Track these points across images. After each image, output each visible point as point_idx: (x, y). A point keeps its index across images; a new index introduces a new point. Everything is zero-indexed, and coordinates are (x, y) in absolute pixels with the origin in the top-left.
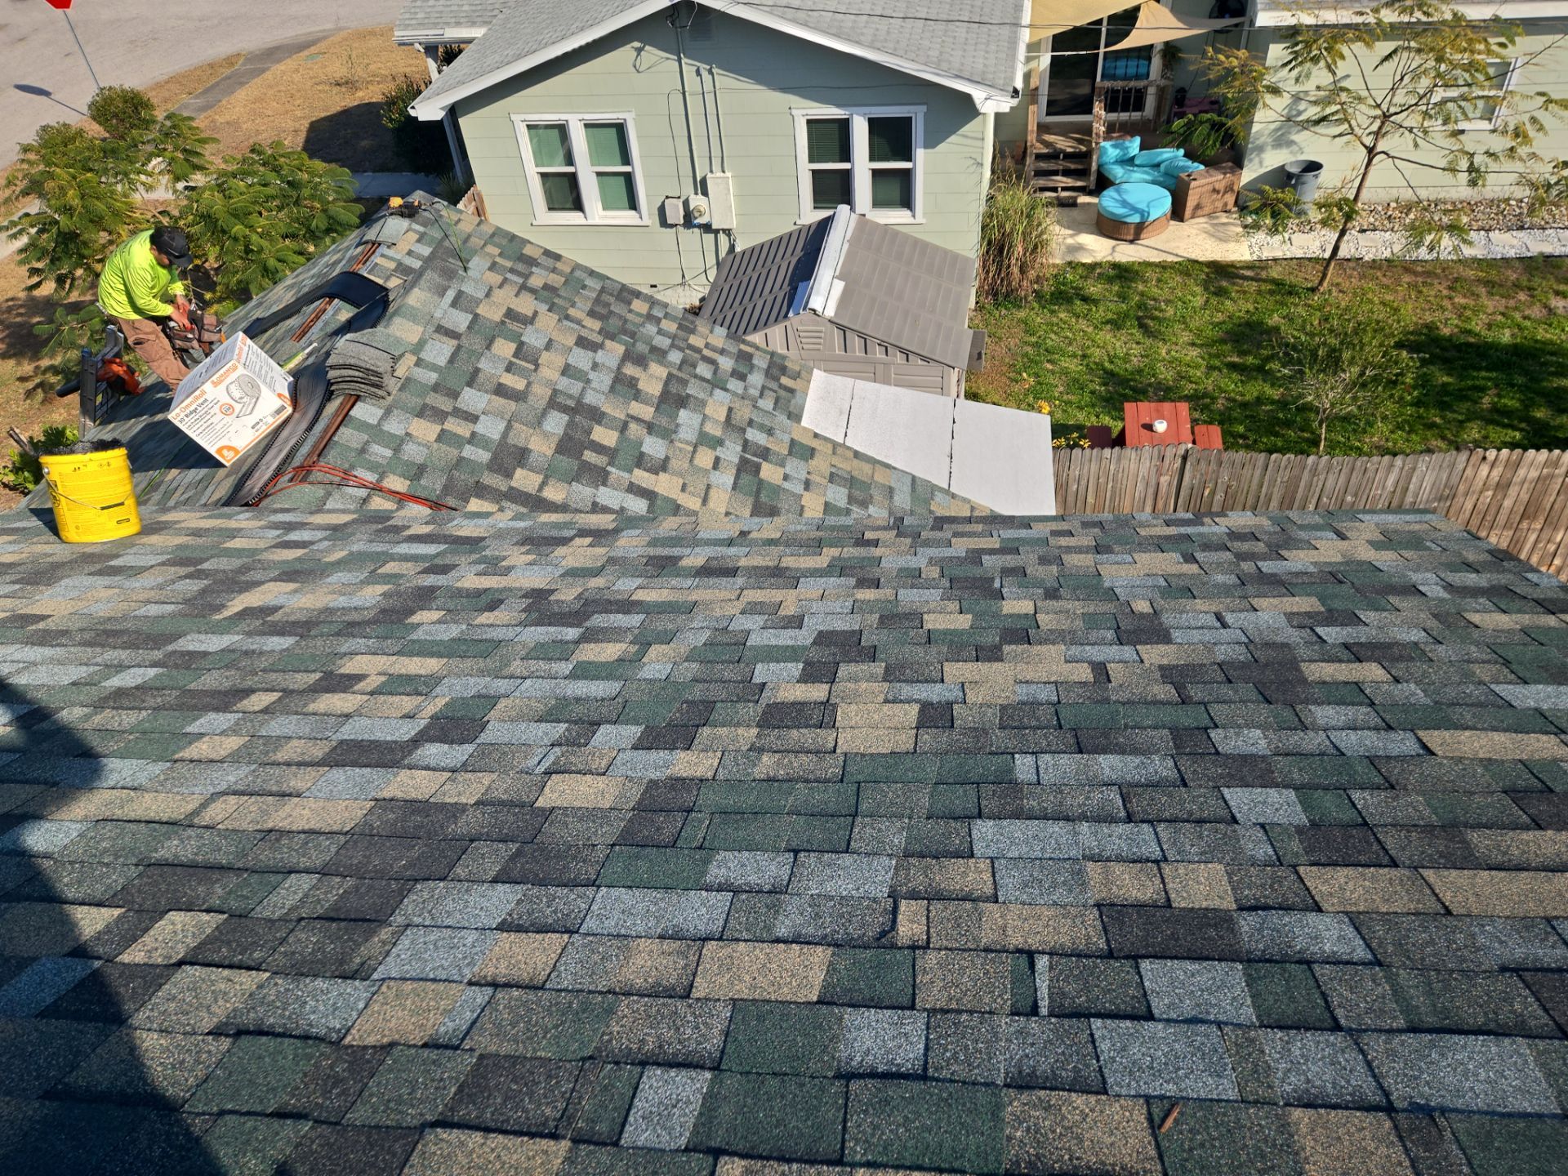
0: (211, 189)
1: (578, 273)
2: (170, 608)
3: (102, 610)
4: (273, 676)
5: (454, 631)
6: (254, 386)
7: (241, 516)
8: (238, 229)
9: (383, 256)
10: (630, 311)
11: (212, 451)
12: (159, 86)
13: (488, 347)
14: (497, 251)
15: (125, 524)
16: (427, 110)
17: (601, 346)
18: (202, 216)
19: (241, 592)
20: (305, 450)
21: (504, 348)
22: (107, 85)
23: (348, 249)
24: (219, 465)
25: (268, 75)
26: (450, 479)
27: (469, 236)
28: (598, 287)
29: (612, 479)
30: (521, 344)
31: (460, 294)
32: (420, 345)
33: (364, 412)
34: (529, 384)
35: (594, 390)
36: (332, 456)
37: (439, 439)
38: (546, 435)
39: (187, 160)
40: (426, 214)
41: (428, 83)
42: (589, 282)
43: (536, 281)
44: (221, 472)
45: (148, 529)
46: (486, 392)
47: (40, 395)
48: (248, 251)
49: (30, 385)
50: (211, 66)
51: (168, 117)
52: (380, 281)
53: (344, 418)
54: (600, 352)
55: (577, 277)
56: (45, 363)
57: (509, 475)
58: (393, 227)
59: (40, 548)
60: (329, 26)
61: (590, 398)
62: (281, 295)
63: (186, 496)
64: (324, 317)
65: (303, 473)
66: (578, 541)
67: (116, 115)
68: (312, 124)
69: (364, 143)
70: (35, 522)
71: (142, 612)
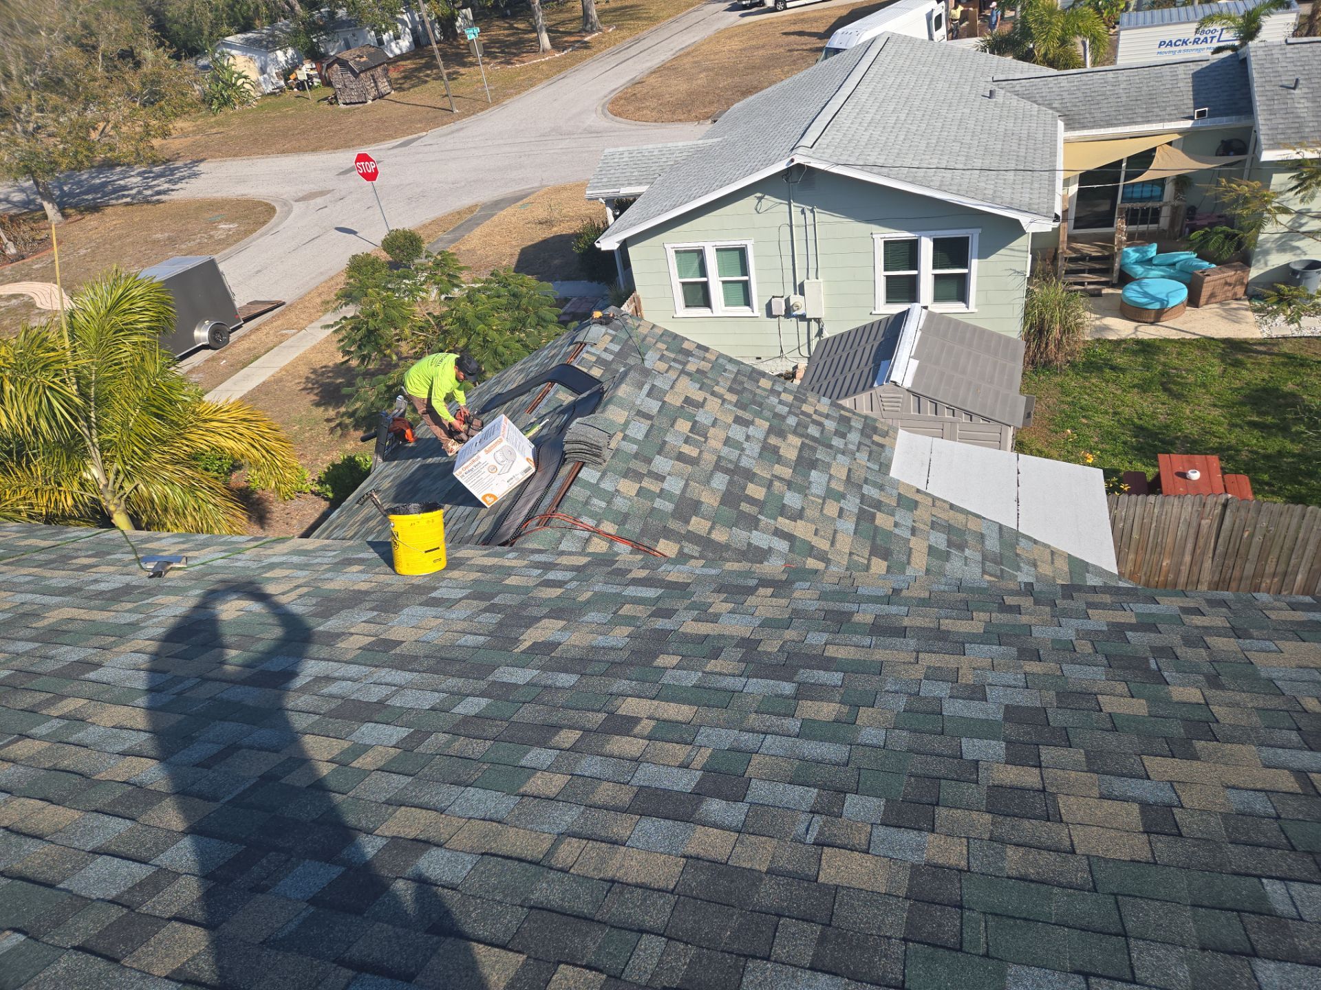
0: (463, 300)
1: (721, 361)
2: (480, 639)
4: (571, 713)
7: (511, 555)
9: (587, 352)
10: (759, 387)
11: (479, 496)
12: (425, 226)
13: (672, 425)
14: (665, 346)
15: (438, 563)
16: (607, 243)
17: (751, 422)
18: (458, 319)
20: (547, 501)
21: (683, 426)
22: (395, 228)
23: (562, 346)
25: (495, 218)
26: (646, 524)
27: (646, 337)
28: (735, 370)
29: (760, 525)
30: (695, 423)
31: (653, 387)
32: (627, 424)
33: (589, 474)
34: (701, 452)
35: (748, 456)
36: (567, 508)
37: (639, 494)
38: (713, 490)
39: (449, 281)
40: (618, 323)
42: (728, 366)
43: (691, 367)
45: (452, 565)
46: (671, 459)
47: (339, 431)
50: (459, 213)
52: (585, 370)
53: (574, 479)
54: (751, 427)
55: (720, 364)
57: (687, 522)
58: (595, 332)
59: (383, 578)
60: (536, 185)
61: (745, 462)
62: (515, 377)
64: (547, 397)
65: (546, 519)
67: (398, 248)
68: (522, 250)
70: (374, 555)
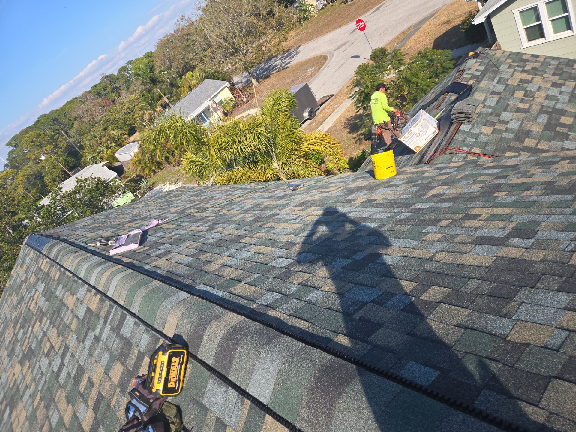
0: (406, 69)
1: (547, 60)
2: (410, 196)
3: (390, 197)
4: (448, 215)
5: (513, 198)
6: (426, 125)
7: (425, 167)
8: (415, 79)
9: (466, 74)
10: (573, 69)
11: (413, 148)
12: (388, 44)
13: (512, 95)
14: (511, 60)
15: (393, 172)
16: (478, 20)
17: (564, 84)
18: (404, 79)
19: (430, 190)
20: (444, 143)
21: (519, 94)
22: (375, 48)
23: (453, 75)
24: (414, 152)
25: (421, 29)
26: (497, 146)
27: (500, 58)
28: (557, 63)
29: (571, 137)
30: (526, 91)
31: (500, 78)
32: (485, 99)
33: (465, 127)
34: (530, 105)
35: (561, 102)
36: (453, 144)
37: (493, 132)
38: (539, 124)
39: (399, 63)
40: (483, 55)
41: (478, 11)
42: (553, 62)
43: (528, 67)
44: (415, 155)
45: (399, 173)
46: (512, 112)
47: (359, 142)
48: (417, 85)
49: (356, 139)
50: (403, 33)
51: (394, 51)
52: (465, 83)
53: (457, 130)
54: (563, 87)
55: (546, 62)
56: (359, 133)
57: (523, 141)
58: (471, 63)
59: (370, 181)
60: (441, 6)
61: (559, 106)
62: (430, 96)
63: (404, 164)
64: (446, 100)
65: (444, 151)
66: (562, 162)
67: (377, 57)
68: (436, 40)
69: (453, 40)
70: (367, 175)
71: (401, 197)
